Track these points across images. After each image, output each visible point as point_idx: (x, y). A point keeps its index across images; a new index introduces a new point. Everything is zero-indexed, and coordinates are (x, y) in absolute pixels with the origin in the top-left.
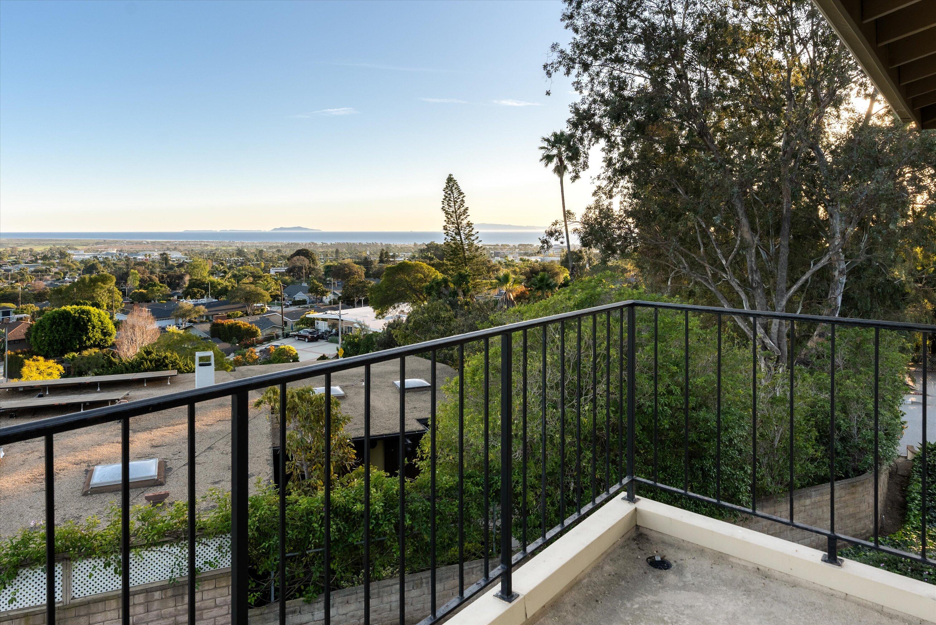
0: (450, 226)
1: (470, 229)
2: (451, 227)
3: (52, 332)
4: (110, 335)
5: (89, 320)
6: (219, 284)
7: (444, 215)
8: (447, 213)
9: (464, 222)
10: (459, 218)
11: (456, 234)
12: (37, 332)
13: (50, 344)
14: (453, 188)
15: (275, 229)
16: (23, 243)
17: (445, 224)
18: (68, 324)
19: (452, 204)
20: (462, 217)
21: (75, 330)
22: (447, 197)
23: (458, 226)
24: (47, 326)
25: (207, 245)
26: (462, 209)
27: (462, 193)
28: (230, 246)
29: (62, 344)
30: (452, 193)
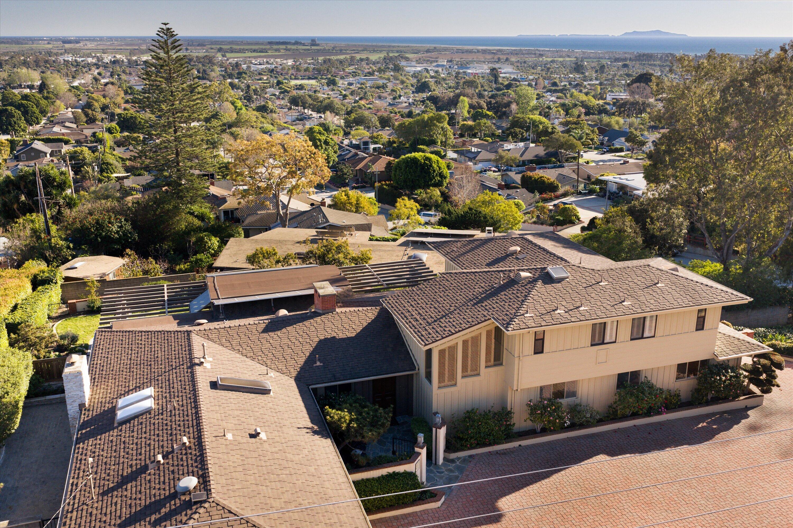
3: (406, 172)
4: (445, 178)
5: (431, 166)
6: (541, 123)
12: (396, 171)
13: (405, 181)
15: (626, 33)
16: (360, 49)
18: (416, 168)
21: (421, 172)
24: (403, 168)
25: (541, 55)
28: (569, 56)
29: (413, 182)
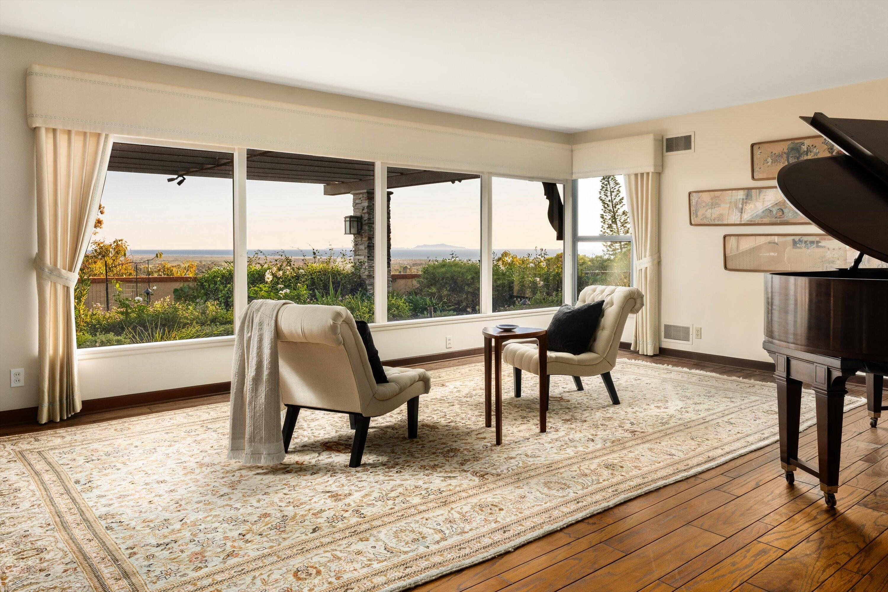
0: (607, 214)
1: (626, 218)
2: (608, 216)
7: (601, 204)
8: (603, 202)
9: (620, 212)
10: (615, 207)
11: (613, 222)
14: (610, 179)
15: (418, 246)
17: (602, 213)
19: (609, 194)
20: (618, 207)
22: (603, 187)
23: (615, 215)
26: (618, 199)
27: (617, 184)
30: (609, 183)
